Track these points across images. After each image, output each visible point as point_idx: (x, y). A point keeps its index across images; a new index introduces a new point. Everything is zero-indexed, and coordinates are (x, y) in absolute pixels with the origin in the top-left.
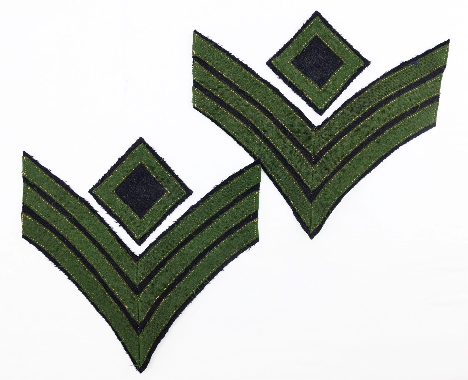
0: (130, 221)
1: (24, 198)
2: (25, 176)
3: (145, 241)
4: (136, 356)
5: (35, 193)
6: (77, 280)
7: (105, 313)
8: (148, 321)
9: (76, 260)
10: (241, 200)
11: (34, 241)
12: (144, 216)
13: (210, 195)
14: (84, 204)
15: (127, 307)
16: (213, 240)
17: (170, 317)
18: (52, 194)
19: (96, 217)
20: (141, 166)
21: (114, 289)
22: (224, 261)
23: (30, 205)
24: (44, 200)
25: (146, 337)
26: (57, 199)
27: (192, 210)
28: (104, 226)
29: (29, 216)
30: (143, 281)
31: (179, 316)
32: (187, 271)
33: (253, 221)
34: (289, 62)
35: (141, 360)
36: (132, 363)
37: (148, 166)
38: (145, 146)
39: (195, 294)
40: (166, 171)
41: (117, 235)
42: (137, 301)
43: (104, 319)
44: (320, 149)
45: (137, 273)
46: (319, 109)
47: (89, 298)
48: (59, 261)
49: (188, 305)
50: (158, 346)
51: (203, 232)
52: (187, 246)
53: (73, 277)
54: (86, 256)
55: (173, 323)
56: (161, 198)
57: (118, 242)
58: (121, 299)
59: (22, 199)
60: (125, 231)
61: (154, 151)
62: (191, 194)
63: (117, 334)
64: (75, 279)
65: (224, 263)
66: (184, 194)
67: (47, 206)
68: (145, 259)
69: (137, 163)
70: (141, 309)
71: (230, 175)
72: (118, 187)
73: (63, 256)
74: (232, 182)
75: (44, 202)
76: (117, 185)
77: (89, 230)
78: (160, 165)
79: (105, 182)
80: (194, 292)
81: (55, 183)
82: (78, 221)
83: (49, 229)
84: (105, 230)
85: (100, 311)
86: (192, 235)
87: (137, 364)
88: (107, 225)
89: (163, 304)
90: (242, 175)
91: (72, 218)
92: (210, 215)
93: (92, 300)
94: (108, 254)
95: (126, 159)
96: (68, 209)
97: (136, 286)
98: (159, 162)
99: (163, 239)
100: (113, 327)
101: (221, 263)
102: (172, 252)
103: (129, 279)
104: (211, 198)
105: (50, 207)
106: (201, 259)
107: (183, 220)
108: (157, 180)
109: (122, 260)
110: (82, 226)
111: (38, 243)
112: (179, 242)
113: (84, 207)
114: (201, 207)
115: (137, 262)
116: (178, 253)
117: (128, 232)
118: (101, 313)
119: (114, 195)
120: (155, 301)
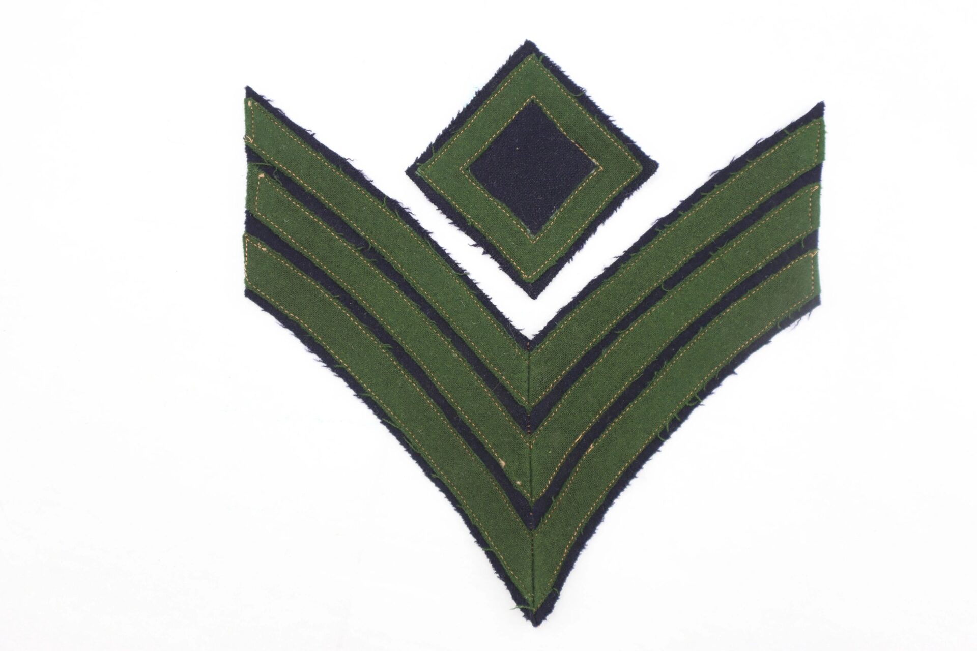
0: (510, 240)
1: (250, 201)
2: (251, 147)
3: (547, 288)
4: (523, 586)
5: (276, 188)
6: (380, 399)
7: (448, 479)
8: (555, 498)
9: (378, 349)
10: (778, 205)
11: (274, 304)
12: (544, 228)
13: (703, 194)
14: (398, 215)
15: (503, 463)
16: (711, 301)
17: (609, 487)
18: (319, 189)
19: (428, 245)
20: (533, 111)
21: (471, 420)
22: (737, 350)
23: (265, 216)
24: (298, 206)
25: (552, 535)
26: (330, 202)
27: (661, 229)
28: (448, 266)
29: (263, 242)
30: (544, 400)
32: (648, 375)
33: (805, 256)
35: (539, 594)
36: (514, 604)
37: (550, 109)
38: (540, 60)
39: (668, 430)
40: (593, 118)
41: (480, 290)
42: (528, 449)
43: (443, 495)
45: (529, 380)
47: (410, 442)
48: (336, 353)
49: (651, 458)
50: (580, 557)
51: (687, 281)
52: (650, 315)
53: (368, 392)
54: (402, 340)
56: (583, 183)
57: (483, 306)
58: (488, 444)
59: (244, 203)
60: (496, 265)
61: (562, 73)
62: (655, 171)
63: (475, 532)
64: (373, 396)
65: (738, 355)
66: (638, 171)
67: (306, 218)
68: (549, 346)
69: (522, 101)
70: (537, 469)
71: (752, 144)
72: (478, 159)
73: (344, 340)
74: (756, 162)
75: (297, 210)
76: (476, 154)
77: (411, 277)
78: (577, 104)
79: (446, 150)
80: (667, 426)
81: (326, 164)
82: (383, 255)
83: (310, 276)
84: (451, 277)
85: (434, 476)
86: (662, 290)
87: (528, 605)
88: (454, 265)
89: (592, 455)
90: (780, 144)
91: (369, 249)
92: (704, 241)
93: (416, 449)
94: (457, 335)
95: (494, 91)
96: (358, 227)
97: (525, 412)
98: (576, 97)
99: (592, 298)
100: (467, 515)
101: (731, 355)
102: (612, 330)
103: (510, 393)
104: (705, 200)
105: (315, 222)
106: (683, 346)
107: (640, 253)
108: (570, 142)
109: (492, 349)
110: (392, 268)
111: (284, 309)
112: (629, 305)
113: (399, 222)
114: (682, 221)
115: (529, 353)
116: (628, 333)
117: (506, 267)
118: (437, 478)
119: (468, 180)
120: (572, 449)
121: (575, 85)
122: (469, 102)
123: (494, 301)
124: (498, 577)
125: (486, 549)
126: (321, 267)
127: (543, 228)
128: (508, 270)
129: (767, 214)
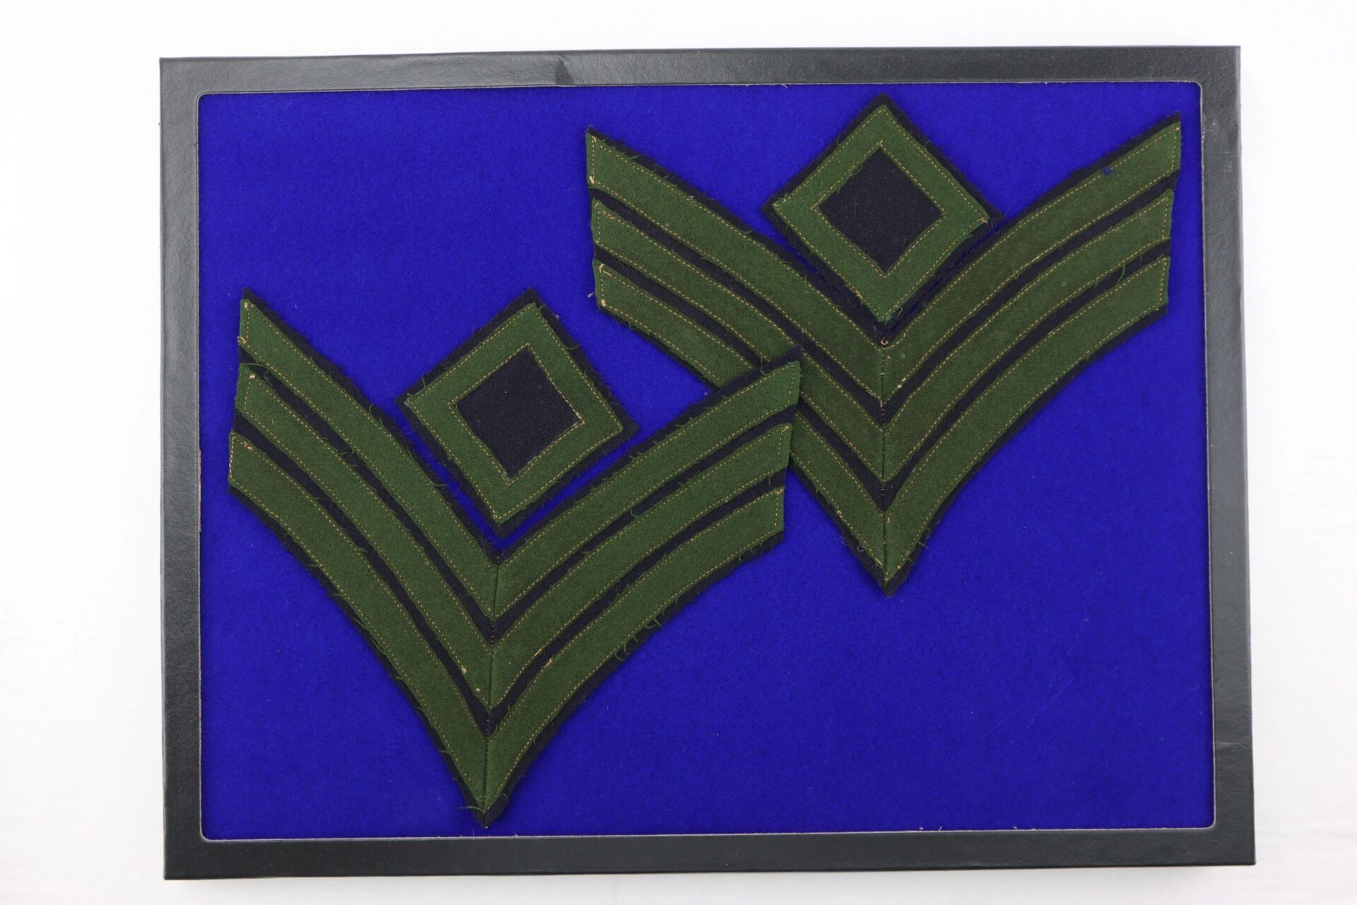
1: (239, 400)
2: (244, 347)
4: (476, 787)
5: (266, 389)
6: (351, 600)
7: (411, 682)
8: (511, 708)
9: (353, 552)
10: (749, 442)
11: (256, 501)
12: (520, 472)
13: (677, 426)
14: (382, 424)
15: (464, 670)
17: (564, 701)
18: (308, 394)
19: (409, 455)
20: (526, 356)
21: (438, 626)
22: (698, 578)
23: (254, 415)
24: (286, 408)
25: (505, 743)
26: (317, 407)
27: (634, 456)
28: (427, 477)
29: (249, 441)
30: (508, 612)
32: (610, 596)
33: (772, 493)
34: (814, 209)
35: (488, 797)
37: (542, 358)
38: (539, 310)
39: (625, 650)
40: (583, 373)
42: (490, 659)
44: (896, 386)
45: (495, 593)
46: (878, 320)
47: (377, 643)
48: (312, 553)
51: (655, 508)
52: (617, 539)
53: (341, 593)
54: (377, 546)
56: (564, 435)
57: (457, 518)
58: (452, 650)
64: (346, 597)
66: (618, 430)
67: (293, 420)
68: (517, 561)
69: (516, 347)
70: (496, 678)
72: (466, 397)
73: (322, 540)
75: (285, 412)
76: (465, 392)
77: (390, 485)
78: (568, 357)
79: (436, 384)
80: (625, 647)
82: (365, 462)
83: (293, 477)
84: (429, 487)
86: (630, 515)
87: (478, 806)
89: (551, 670)
90: (755, 383)
91: (352, 455)
92: (675, 472)
93: (382, 650)
94: (431, 544)
95: (491, 333)
96: (342, 433)
97: (490, 623)
98: (568, 350)
99: (562, 517)
101: (692, 583)
102: (579, 550)
103: (477, 604)
104: (679, 432)
105: (301, 425)
106: (647, 570)
107: (611, 478)
108: (558, 393)
109: (462, 560)
110: (373, 475)
111: (265, 508)
112: (598, 528)
114: (655, 451)
115: (498, 567)
116: (595, 555)
118: (401, 681)
119: (454, 417)
120: (531, 661)
126: (304, 469)
129: (738, 449)
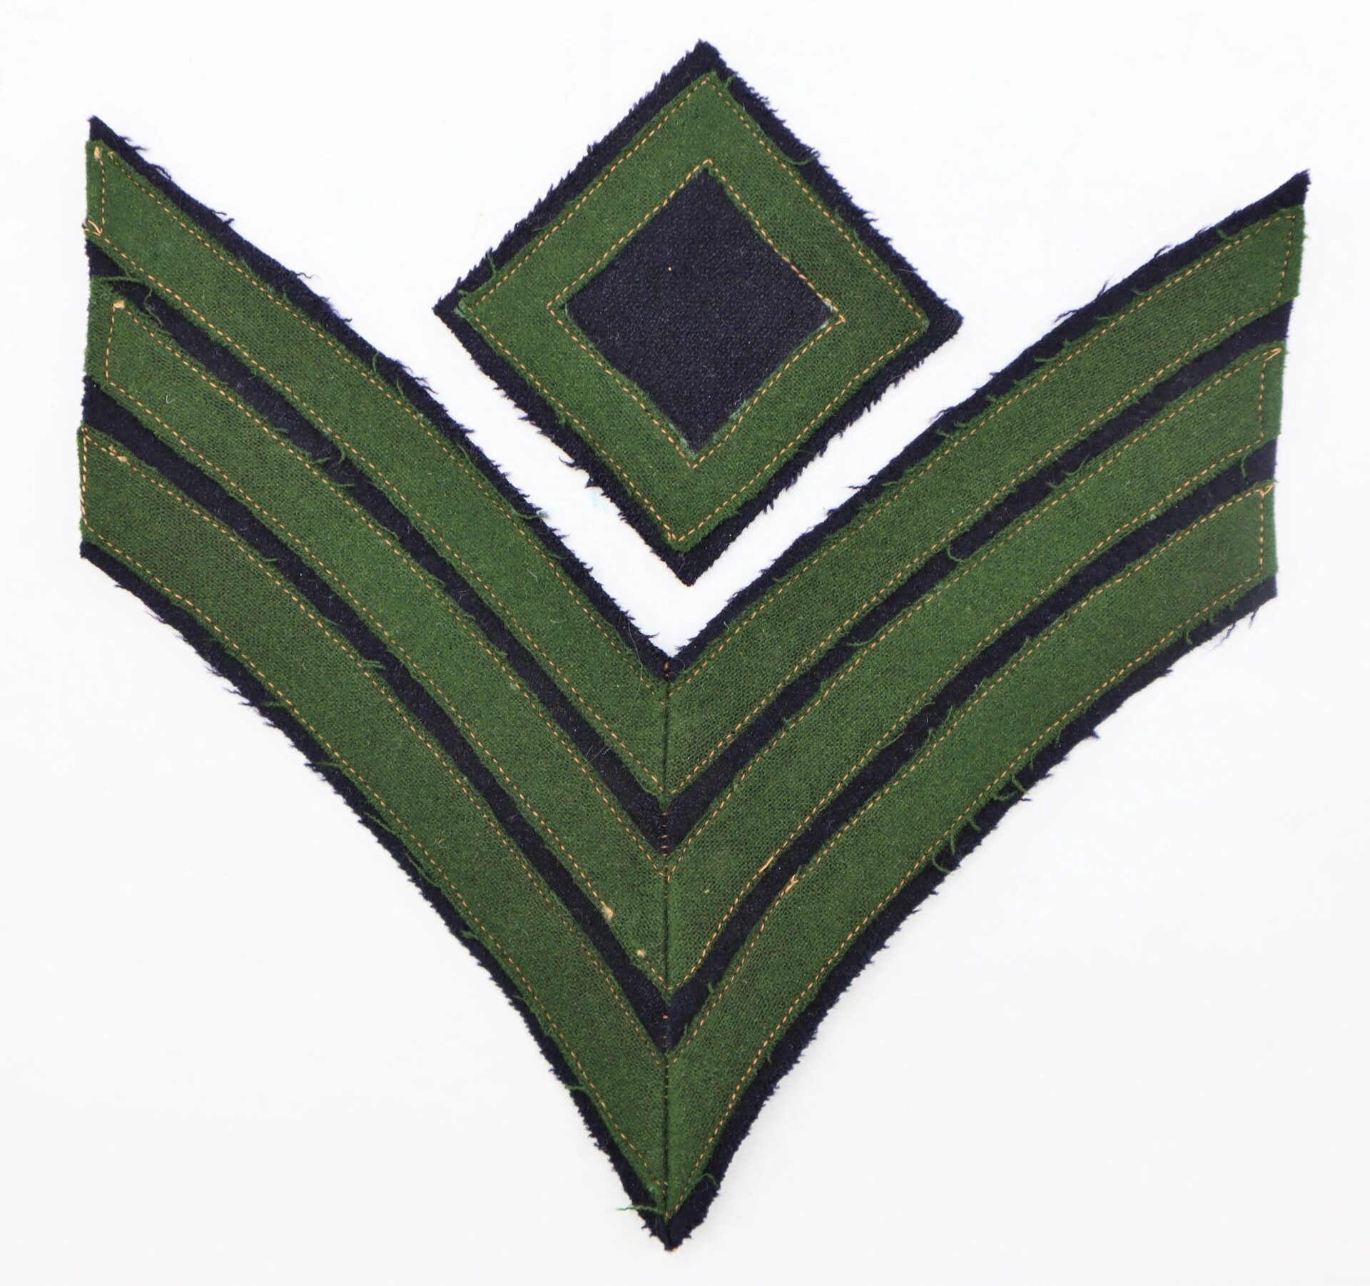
0: (644, 460)
1: (94, 356)
2: (99, 244)
3: (716, 563)
4: (645, 1165)
5: (149, 331)
6: (357, 775)
7: (496, 941)
8: (714, 986)
9: (355, 670)
10: (1194, 386)
11: (141, 573)
12: (715, 436)
13: (1037, 360)
14: (402, 393)
15: (608, 913)
16: (1048, 585)
17: (827, 966)
18: (239, 336)
19: (464, 457)
20: (706, 188)
21: (545, 821)
22: (1100, 687)
23: (126, 388)
24: (194, 369)
25: (705, 1063)
26: (261, 362)
27: (947, 432)
28: (504, 500)
29: (119, 444)
30: (696, 783)
31: (874, 958)
32: (914, 734)
33: (1249, 494)
35: (675, 1182)
36: (626, 1200)
37: (741, 189)
38: (726, 86)
39: (953, 850)
40: (831, 213)
41: (569, 551)
42: (662, 884)
43: (485, 974)
45: (666, 742)
47: (418, 863)
48: (269, 678)
49: (917, 908)
50: (763, 1114)
51: (999, 540)
52: (921, 611)
53: (335, 760)
54: (405, 654)
55: (842, 996)
56: (802, 349)
57: (573, 586)
58: (579, 872)
59: (81, 360)
60: (612, 510)
61: (769, 114)
62: (955, 332)
63: (551, 1050)
64: (345, 766)
65: (1102, 698)
66: (918, 329)
67: (209, 396)
68: (709, 671)
69: (683, 169)
70: (678, 925)
71: (1146, 257)
72: (585, 288)
73: (286, 650)
74: (1153, 294)
75: (193, 379)
76: (582, 276)
77: (426, 523)
78: (797, 182)
79: (520, 265)
80: (952, 843)
81: (254, 283)
82: (369, 475)
83: (218, 517)
84: (509, 523)
85: (466, 934)
86: (947, 558)
87: (653, 1204)
88: (516, 499)
89: (794, 899)
90: (1206, 257)
91: (340, 461)
92: (1038, 459)
93: (430, 878)
94: (519, 644)
95: (626, 147)
96: (317, 416)
97: (658, 807)
98: (796, 166)
99: (802, 573)
100: (534, 1015)
101: (1089, 698)
102: (842, 640)
103: (627, 768)
104: (1043, 374)
105: (229, 404)
106: (989, 675)
107: (903, 480)
108: (781, 260)
109: (590, 675)
110: (389, 503)
111: (162, 585)
112: (879, 589)
113: (402, 406)
114: (992, 416)
115: (669, 686)
116: (876, 647)
117: (634, 514)
118: (474, 940)
119: (563, 331)
120: (752, 885)
121: (797, 141)
122: (573, 168)
123: (597, 576)
124: (595, 1145)
125: (571, 1087)
126: (240, 498)
127: (715, 438)
128: (636, 521)
129: (1170, 404)
